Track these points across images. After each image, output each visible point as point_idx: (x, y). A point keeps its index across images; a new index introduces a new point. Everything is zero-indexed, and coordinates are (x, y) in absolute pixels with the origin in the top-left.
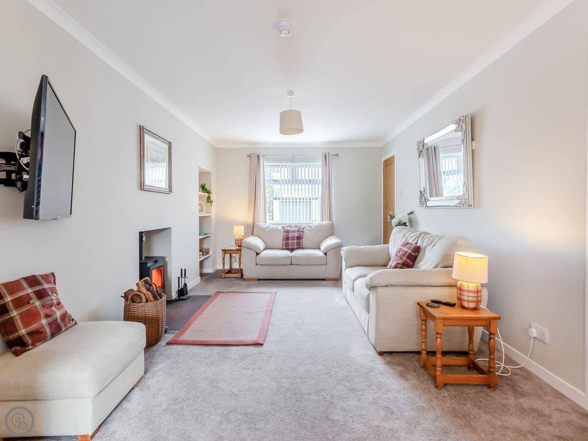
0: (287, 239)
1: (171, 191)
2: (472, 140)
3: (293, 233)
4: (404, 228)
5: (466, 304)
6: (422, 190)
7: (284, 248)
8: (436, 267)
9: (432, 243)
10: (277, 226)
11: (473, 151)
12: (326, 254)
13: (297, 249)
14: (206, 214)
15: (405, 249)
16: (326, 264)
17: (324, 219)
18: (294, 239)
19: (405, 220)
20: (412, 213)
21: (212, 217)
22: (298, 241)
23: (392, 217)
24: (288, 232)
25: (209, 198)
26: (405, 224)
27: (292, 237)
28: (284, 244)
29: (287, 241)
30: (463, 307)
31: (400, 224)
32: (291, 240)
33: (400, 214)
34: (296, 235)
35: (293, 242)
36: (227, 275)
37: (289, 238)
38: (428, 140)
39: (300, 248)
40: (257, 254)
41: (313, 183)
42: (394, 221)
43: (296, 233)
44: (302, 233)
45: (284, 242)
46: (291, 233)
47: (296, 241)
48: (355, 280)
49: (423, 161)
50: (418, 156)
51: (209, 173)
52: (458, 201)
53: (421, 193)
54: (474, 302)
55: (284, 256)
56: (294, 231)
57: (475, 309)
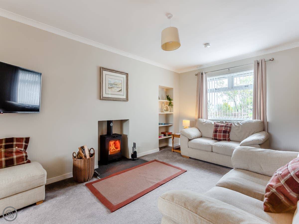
0: (216, 131)
1: (127, 99)
3: (220, 128)
7: (213, 138)
13: (223, 140)
14: (170, 112)
17: (256, 118)
18: (221, 133)
21: (174, 115)
22: (224, 134)
24: (217, 126)
25: (170, 103)
27: (219, 131)
28: (214, 135)
29: (216, 134)
32: (219, 133)
34: (223, 129)
35: (220, 135)
36: (175, 150)
37: (217, 131)
39: (225, 140)
40: (189, 140)
43: (223, 128)
44: (229, 128)
45: (214, 133)
46: (219, 128)
47: (222, 134)
51: (172, 89)
55: (207, 144)
56: (222, 126)
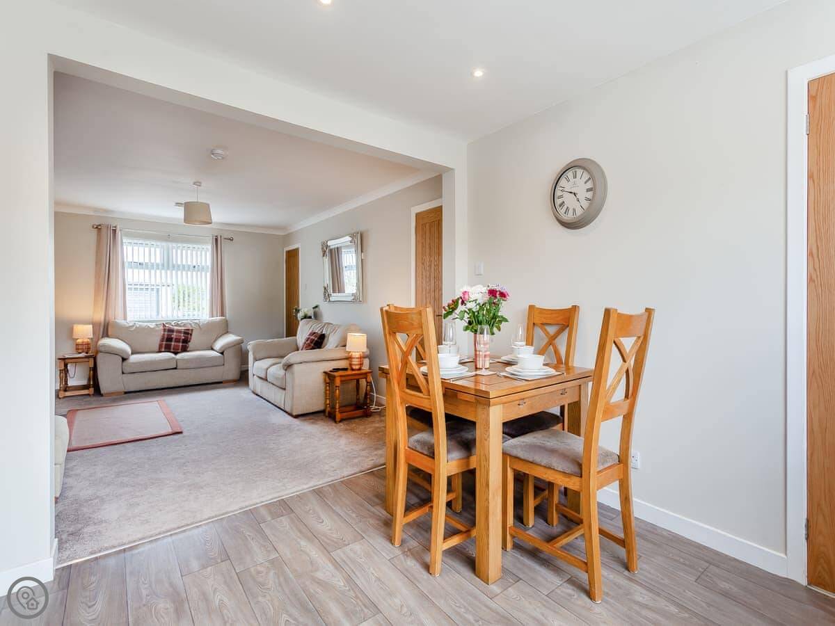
0: (169, 339)
2: (362, 251)
3: (177, 334)
4: (310, 321)
5: (354, 367)
6: (326, 286)
7: (164, 349)
8: (336, 347)
9: (334, 330)
10: (149, 324)
11: (362, 260)
12: (222, 353)
13: (182, 351)
15: (312, 337)
16: (224, 365)
17: (214, 315)
18: (179, 342)
19: (311, 313)
20: (316, 307)
22: (184, 340)
23: (298, 311)
24: (171, 331)
26: (310, 317)
27: (176, 337)
28: (164, 345)
29: (168, 343)
30: (353, 370)
31: (306, 317)
32: (175, 341)
33: (305, 307)
34: (182, 335)
36: (68, 394)
37: (172, 339)
38: (330, 243)
39: (186, 351)
40: (124, 360)
41: (198, 270)
42: (300, 315)
45: (164, 343)
48: (267, 369)
49: (327, 260)
50: (322, 254)
52: (353, 297)
53: (325, 288)
54: (358, 365)
57: (360, 369)
